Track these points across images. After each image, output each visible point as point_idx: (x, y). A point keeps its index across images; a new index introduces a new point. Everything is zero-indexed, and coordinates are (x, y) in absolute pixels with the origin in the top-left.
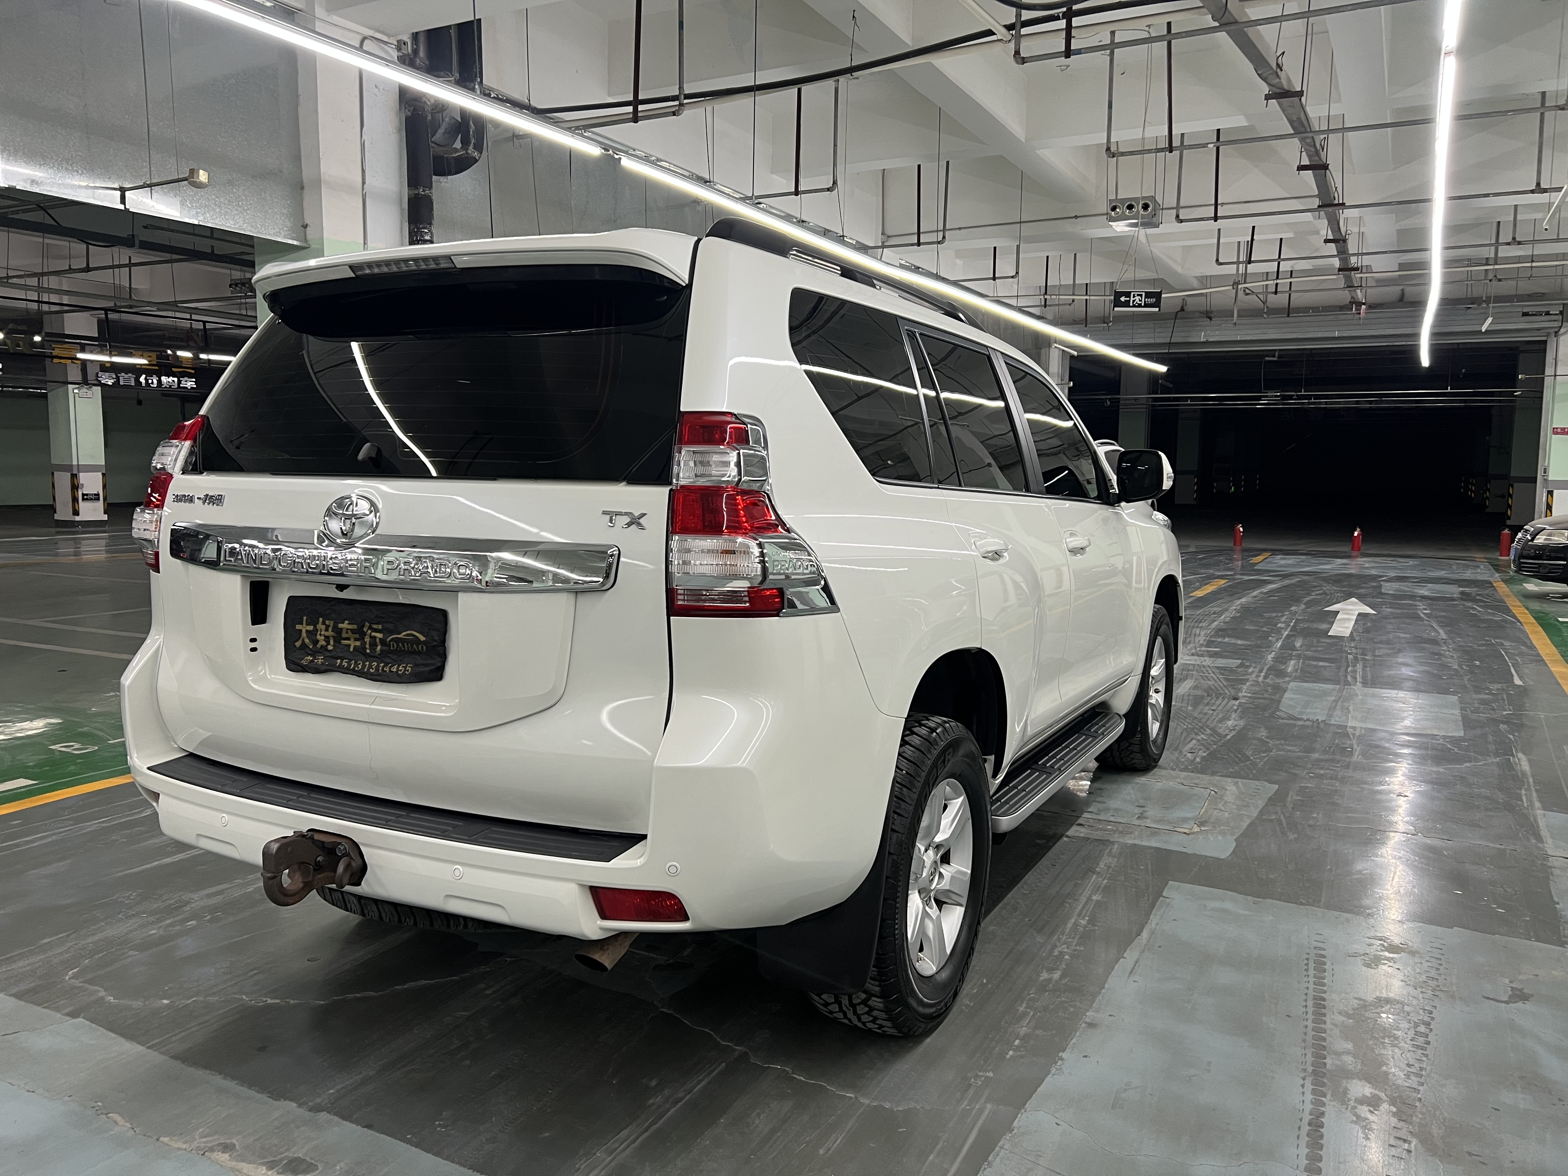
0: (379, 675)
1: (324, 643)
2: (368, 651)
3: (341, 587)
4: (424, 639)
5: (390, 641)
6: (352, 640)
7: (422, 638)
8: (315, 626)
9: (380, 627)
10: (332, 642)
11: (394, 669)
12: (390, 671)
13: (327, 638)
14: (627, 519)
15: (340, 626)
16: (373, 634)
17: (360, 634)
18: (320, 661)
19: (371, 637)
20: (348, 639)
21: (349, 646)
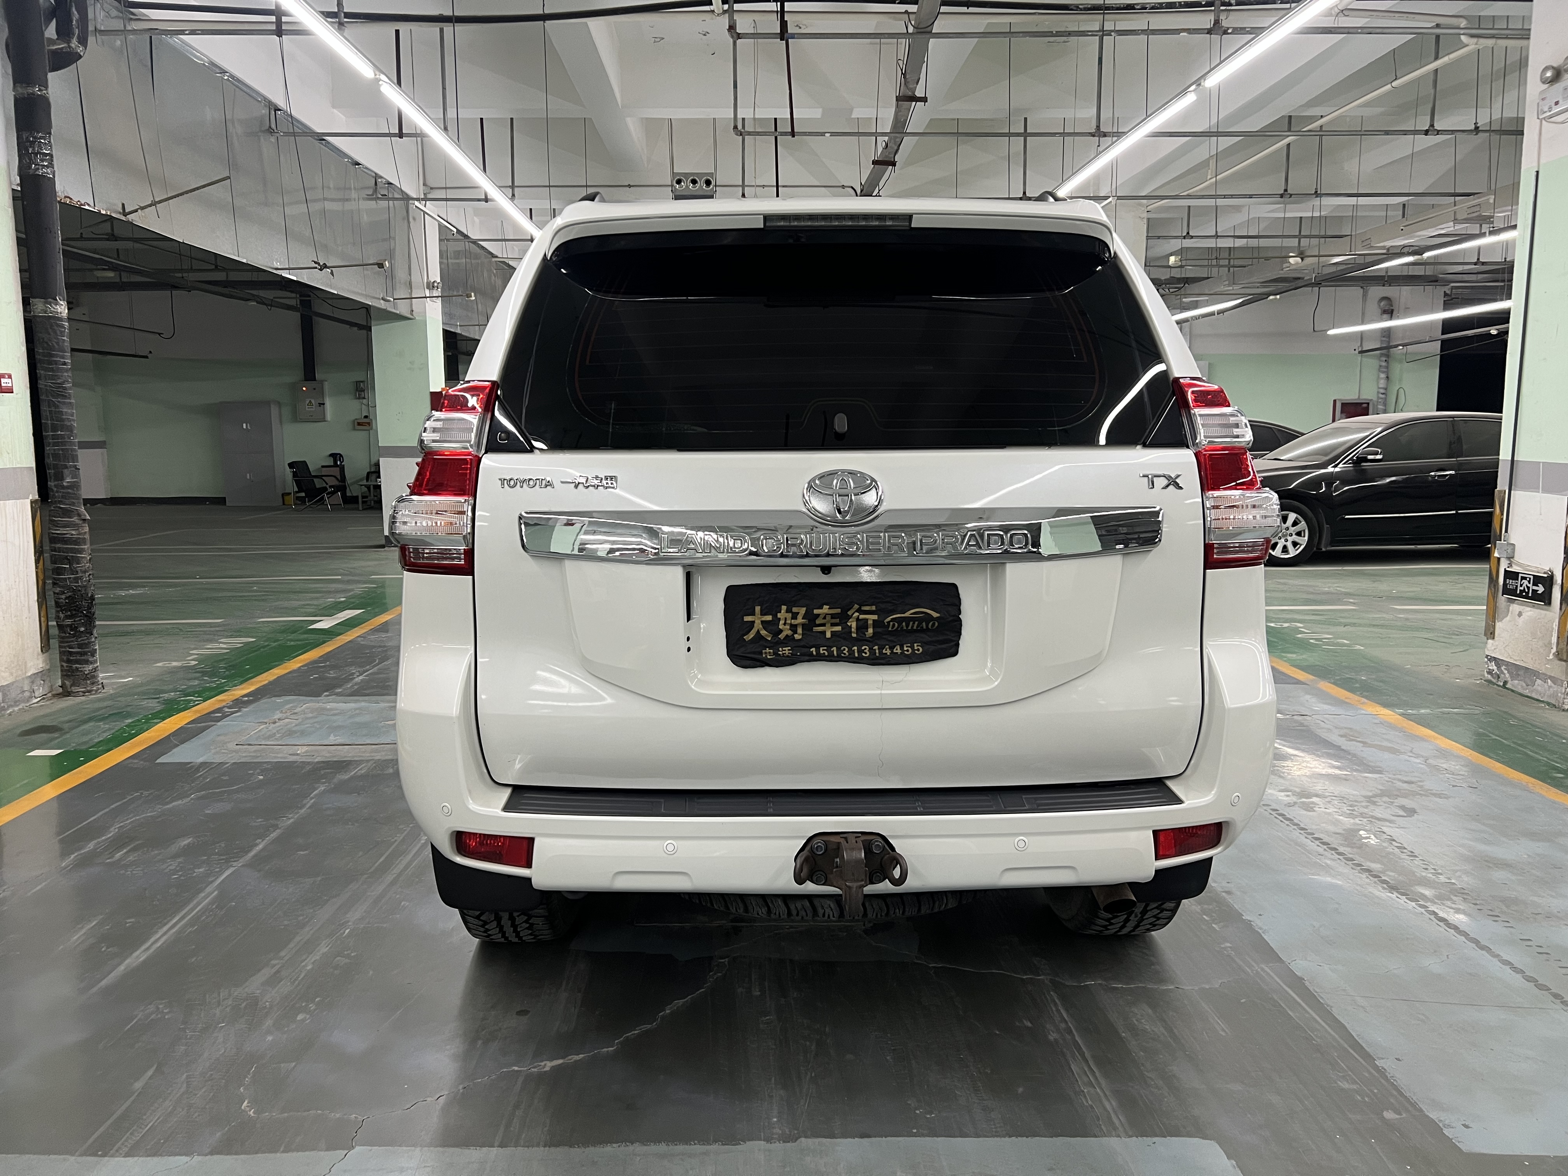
0: (877, 658)
1: (790, 633)
2: (854, 635)
3: (826, 570)
4: (938, 615)
5: (889, 622)
6: (828, 625)
7: (935, 615)
8: (775, 616)
9: (874, 608)
10: (800, 630)
11: (897, 650)
12: (892, 652)
13: (794, 628)
14: (1165, 482)
15: (816, 611)
16: (862, 617)
17: (843, 618)
18: (787, 652)
19: (858, 619)
20: (823, 625)
21: (824, 633)
